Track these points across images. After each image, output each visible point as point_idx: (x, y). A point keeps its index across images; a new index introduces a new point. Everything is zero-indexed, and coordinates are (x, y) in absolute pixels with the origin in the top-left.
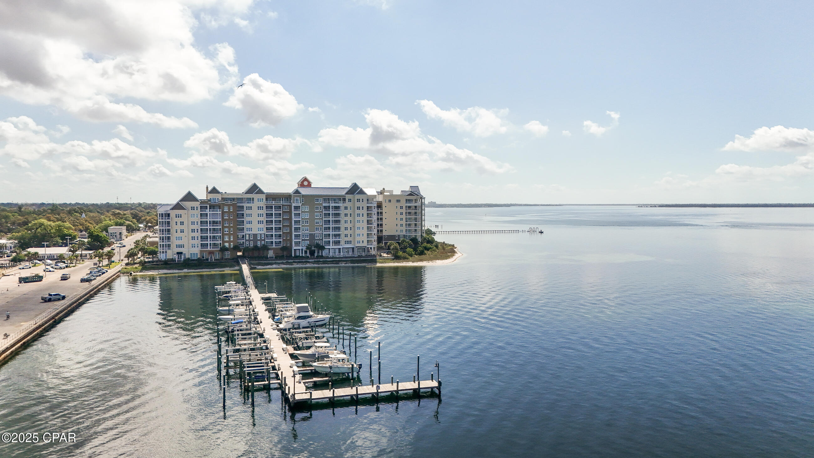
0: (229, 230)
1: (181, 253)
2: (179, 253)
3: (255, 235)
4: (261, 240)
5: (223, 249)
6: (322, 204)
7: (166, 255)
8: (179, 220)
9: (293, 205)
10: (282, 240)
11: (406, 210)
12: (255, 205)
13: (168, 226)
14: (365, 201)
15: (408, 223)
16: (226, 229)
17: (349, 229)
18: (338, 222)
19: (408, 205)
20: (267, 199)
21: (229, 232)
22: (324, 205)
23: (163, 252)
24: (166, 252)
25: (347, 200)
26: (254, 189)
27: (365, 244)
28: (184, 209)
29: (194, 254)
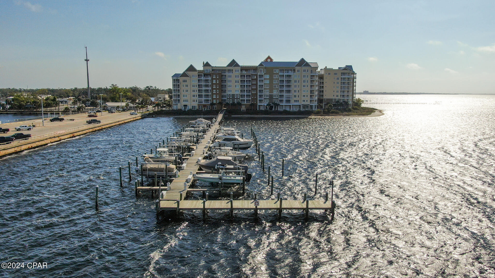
0: (216, 91)
1: (186, 106)
2: (185, 106)
3: (233, 95)
4: (237, 99)
5: (212, 104)
6: (278, 74)
7: (177, 107)
8: (185, 84)
9: (259, 74)
10: (250, 99)
11: (341, 80)
12: (233, 74)
13: (178, 88)
14: (309, 71)
15: (342, 90)
16: (214, 90)
17: (297, 91)
18: (289, 86)
19: (343, 77)
20: (241, 70)
21: (216, 92)
22: (280, 74)
23: (175, 105)
24: (177, 105)
25: (296, 71)
26: (233, 63)
27: (308, 103)
28: (188, 76)
29: (194, 106)
